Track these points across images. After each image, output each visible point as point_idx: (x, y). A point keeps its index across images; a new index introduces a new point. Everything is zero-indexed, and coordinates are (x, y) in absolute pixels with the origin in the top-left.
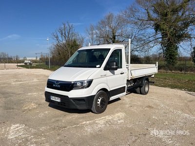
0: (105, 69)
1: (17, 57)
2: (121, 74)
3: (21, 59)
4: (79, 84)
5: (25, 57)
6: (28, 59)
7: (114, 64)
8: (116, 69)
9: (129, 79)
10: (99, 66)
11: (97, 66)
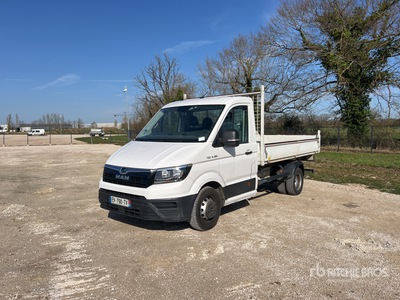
0: (216, 144)
1: (79, 121)
2: (247, 153)
3: (87, 125)
4: (165, 174)
5: (94, 123)
6: (99, 125)
7: (232, 135)
8: (237, 144)
9: (263, 164)
10: (203, 139)
11: (201, 139)
